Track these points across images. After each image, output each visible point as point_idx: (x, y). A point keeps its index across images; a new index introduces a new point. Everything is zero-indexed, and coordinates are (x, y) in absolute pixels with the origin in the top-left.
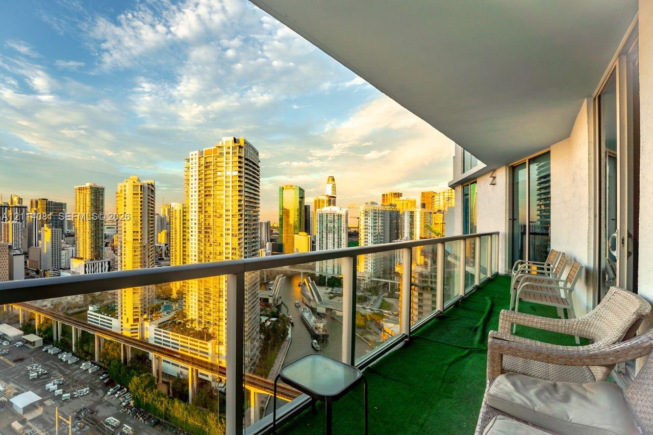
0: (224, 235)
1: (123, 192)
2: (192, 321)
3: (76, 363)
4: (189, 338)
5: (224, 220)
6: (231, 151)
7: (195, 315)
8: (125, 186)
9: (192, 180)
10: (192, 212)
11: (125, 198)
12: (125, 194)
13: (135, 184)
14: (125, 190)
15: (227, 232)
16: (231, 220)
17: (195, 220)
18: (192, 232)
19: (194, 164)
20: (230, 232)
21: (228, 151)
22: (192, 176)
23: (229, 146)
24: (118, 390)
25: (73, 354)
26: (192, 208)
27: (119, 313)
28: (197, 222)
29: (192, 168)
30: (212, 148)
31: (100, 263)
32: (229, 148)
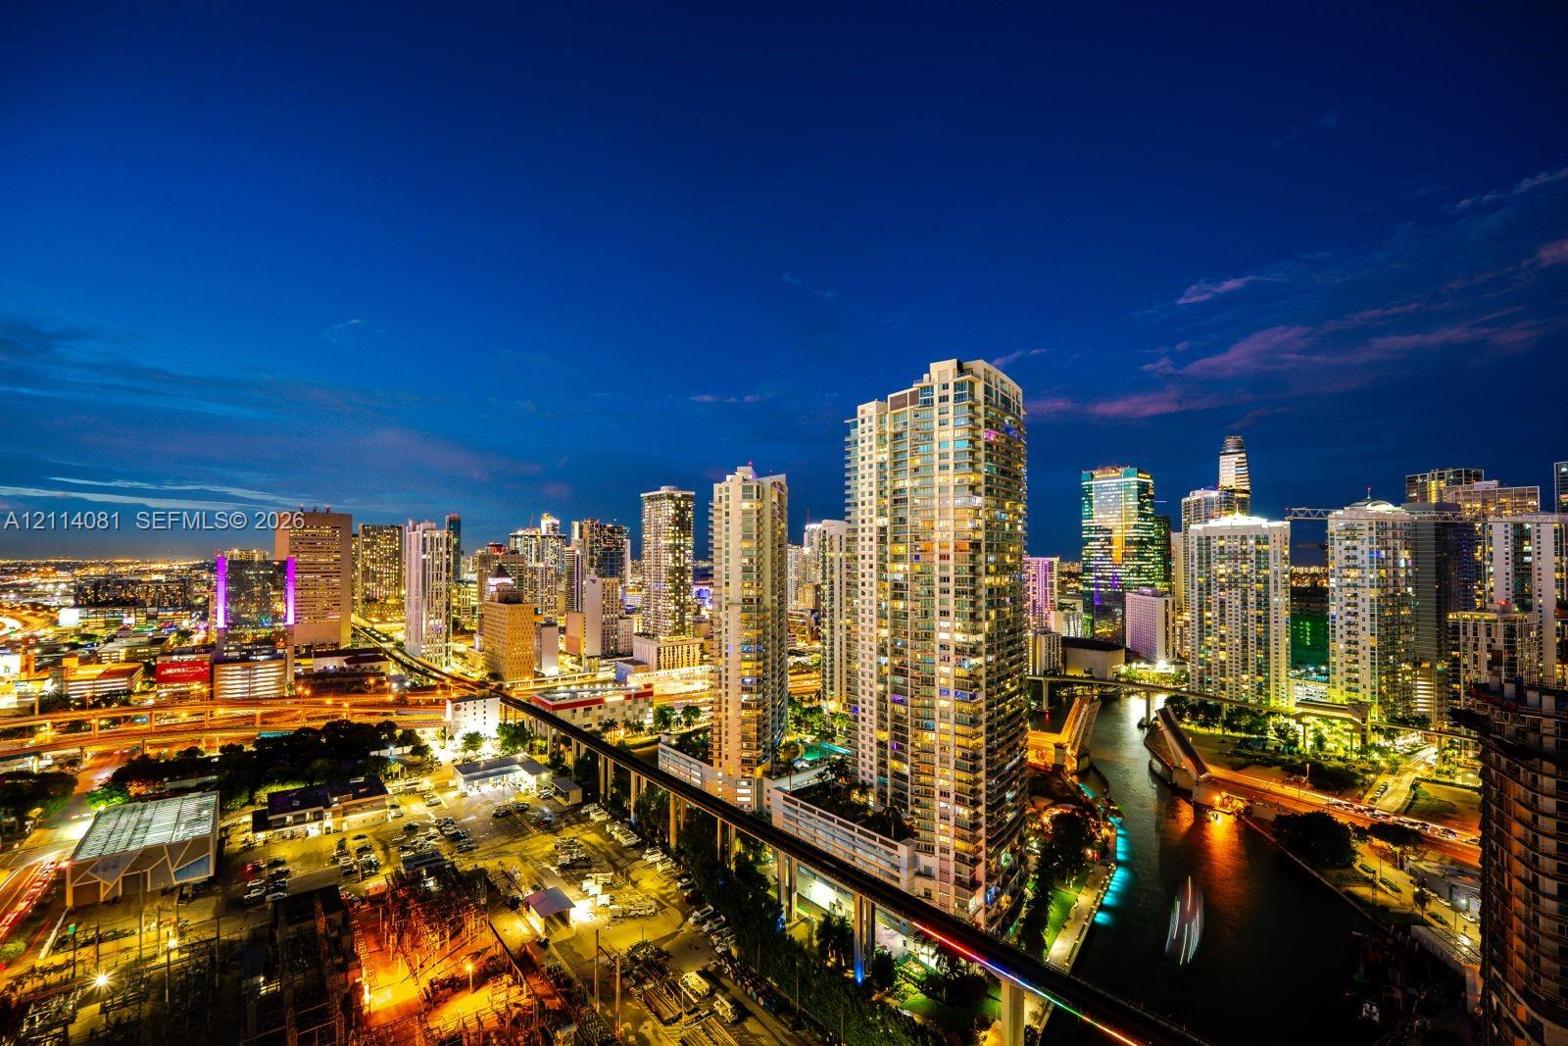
0: (937, 591)
1: (724, 501)
2: (864, 789)
3: (636, 846)
4: (857, 826)
5: (936, 558)
6: (951, 392)
7: (871, 777)
8: (727, 489)
9: (863, 467)
10: (863, 539)
11: (727, 514)
12: (727, 506)
13: (747, 484)
14: (727, 498)
15: (944, 585)
16: (952, 557)
17: (871, 557)
18: (863, 584)
19: (867, 430)
20: (951, 585)
21: (944, 393)
22: (863, 459)
23: (945, 382)
24: (708, 917)
25: (632, 827)
26: (863, 530)
27: (716, 754)
28: (874, 562)
29: (863, 442)
30: (908, 391)
31: (685, 648)
32: (946, 387)
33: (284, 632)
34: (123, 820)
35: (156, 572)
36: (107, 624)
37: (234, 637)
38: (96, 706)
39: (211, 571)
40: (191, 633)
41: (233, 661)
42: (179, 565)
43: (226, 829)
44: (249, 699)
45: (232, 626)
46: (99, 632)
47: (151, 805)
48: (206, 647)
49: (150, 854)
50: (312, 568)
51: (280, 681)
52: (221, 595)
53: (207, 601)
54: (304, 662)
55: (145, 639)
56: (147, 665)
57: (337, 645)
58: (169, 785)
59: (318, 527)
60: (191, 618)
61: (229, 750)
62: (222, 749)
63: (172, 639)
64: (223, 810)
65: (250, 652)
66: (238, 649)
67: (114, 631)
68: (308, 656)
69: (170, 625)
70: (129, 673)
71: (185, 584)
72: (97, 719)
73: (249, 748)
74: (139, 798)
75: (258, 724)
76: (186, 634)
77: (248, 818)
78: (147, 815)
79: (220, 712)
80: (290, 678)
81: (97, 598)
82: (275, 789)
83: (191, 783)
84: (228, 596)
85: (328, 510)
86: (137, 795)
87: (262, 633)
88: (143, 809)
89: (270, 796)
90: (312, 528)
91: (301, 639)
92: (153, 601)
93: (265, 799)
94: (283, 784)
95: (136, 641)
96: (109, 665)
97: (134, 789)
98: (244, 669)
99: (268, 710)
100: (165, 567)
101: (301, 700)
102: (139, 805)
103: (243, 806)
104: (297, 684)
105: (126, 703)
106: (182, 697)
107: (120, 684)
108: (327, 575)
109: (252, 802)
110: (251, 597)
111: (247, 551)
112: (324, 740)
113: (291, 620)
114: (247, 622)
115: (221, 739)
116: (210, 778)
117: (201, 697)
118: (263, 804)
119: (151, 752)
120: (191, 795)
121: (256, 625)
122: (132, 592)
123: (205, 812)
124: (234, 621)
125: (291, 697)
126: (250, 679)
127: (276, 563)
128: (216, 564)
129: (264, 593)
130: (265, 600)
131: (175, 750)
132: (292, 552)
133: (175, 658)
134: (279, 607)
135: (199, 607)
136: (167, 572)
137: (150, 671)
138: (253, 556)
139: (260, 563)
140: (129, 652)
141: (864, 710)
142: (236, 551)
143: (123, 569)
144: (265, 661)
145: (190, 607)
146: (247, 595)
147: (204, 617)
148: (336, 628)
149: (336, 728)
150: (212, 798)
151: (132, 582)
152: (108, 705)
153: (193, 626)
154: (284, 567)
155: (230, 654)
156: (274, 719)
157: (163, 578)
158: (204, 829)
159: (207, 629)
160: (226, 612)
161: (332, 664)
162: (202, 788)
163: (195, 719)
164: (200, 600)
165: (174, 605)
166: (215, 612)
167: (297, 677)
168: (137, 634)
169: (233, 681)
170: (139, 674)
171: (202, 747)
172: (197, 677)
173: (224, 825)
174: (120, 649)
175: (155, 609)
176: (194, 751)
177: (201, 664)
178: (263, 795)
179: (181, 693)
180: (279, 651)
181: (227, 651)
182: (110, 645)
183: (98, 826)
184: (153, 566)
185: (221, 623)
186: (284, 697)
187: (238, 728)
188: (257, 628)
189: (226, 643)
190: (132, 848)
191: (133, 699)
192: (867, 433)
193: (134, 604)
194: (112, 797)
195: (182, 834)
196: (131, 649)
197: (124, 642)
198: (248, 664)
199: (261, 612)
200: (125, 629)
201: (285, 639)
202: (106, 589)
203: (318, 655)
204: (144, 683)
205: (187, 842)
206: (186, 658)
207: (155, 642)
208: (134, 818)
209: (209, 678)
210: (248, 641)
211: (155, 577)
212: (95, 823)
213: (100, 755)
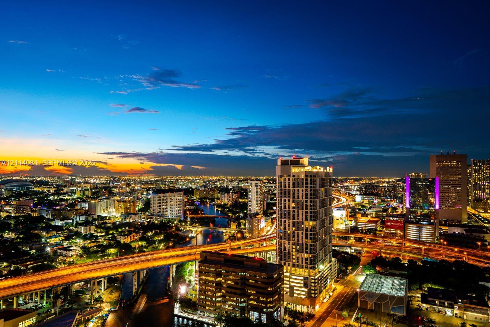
33: (434, 212)
34: (375, 280)
35: (384, 182)
36: (369, 202)
37: (413, 212)
38: (366, 233)
39: (404, 182)
40: (397, 209)
41: (412, 223)
42: (392, 180)
43: (410, 297)
44: (419, 241)
45: (411, 207)
46: (367, 205)
47: (383, 277)
48: (402, 215)
49: (383, 297)
50: (447, 182)
51: (433, 235)
52: (407, 193)
53: (402, 195)
54: (443, 228)
55: (381, 209)
56: (382, 220)
57: (460, 221)
58: (390, 271)
59: (450, 162)
60: (397, 202)
61: (412, 262)
62: (409, 261)
63: (390, 210)
64: (409, 288)
65: (419, 220)
66: (415, 217)
67: (371, 205)
68: (445, 225)
69: (389, 204)
70: (376, 222)
71: (394, 187)
72: (367, 238)
73: (419, 263)
74: (379, 272)
75: (423, 253)
76: (395, 209)
77: (419, 295)
78: (382, 280)
79: (408, 244)
80: (437, 235)
81: (366, 192)
82: (430, 286)
83: (397, 272)
84: (411, 194)
85: (455, 153)
86: (379, 271)
87: (425, 212)
88: (381, 278)
89: (429, 288)
90: (446, 162)
91: (443, 217)
92: (383, 194)
93: (426, 289)
94: (434, 285)
95: (378, 209)
96: (369, 218)
97: (378, 269)
98: (417, 227)
99: (427, 247)
100: (387, 180)
101: (442, 246)
102: (380, 276)
103: (417, 289)
104: (441, 239)
105: (375, 234)
106: (394, 235)
107: (372, 226)
108: (454, 186)
109: (421, 289)
110: (419, 195)
111: (418, 174)
112: (454, 269)
113: (437, 207)
114: (418, 206)
115: (408, 256)
116: (404, 272)
117: (400, 236)
118: (426, 291)
119: (383, 255)
120: (397, 277)
121: (422, 207)
122: (377, 190)
123: (402, 287)
124: (413, 205)
125: (437, 244)
126: (420, 232)
127: (430, 179)
128: (405, 180)
129: (425, 193)
130: (426, 198)
131: (392, 256)
132: (437, 174)
133: (391, 218)
134: (432, 200)
135: (399, 198)
136: (388, 183)
137: (383, 222)
138: (420, 176)
139: (423, 179)
140: (376, 214)
142: (413, 174)
143: (374, 181)
144: (426, 225)
145: (396, 198)
146: (418, 194)
147: (401, 202)
148: (460, 212)
149: (460, 264)
150: (404, 282)
151: (377, 186)
152: (370, 234)
153: (397, 206)
154: (433, 182)
155: (411, 220)
156: (430, 253)
157: (387, 185)
158: (402, 294)
159: (402, 207)
160: (410, 200)
161: (457, 231)
162: (402, 276)
163: (398, 245)
164: (399, 195)
165: (390, 196)
166: (406, 200)
167: (440, 234)
168: (379, 207)
169: (413, 232)
170: (379, 223)
171: (401, 258)
172: (399, 228)
173: (410, 295)
174: (372, 212)
175: (384, 198)
176: (397, 259)
177: (400, 222)
178: (425, 287)
179: (393, 233)
180: (432, 221)
181: (411, 218)
182: (370, 210)
183: (367, 279)
184: (383, 180)
185: (408, 206)
186: (434, 243)
187: (415, 254)
188: (422, 209)
189: (410, 214)
190: (377, 292)
191: (377, 232)
193: (377, 195)
194: (371, 270)
195: (393, 293)
196: (377, 212)
197: (374, 210)
198: (419, 225)
199: (424, 202)
200: (375, 205)
201: (435, 215)
202: (369, 189)
203: (450, 226)
204: (381, 227)
205: (396, 297)
206: (395, 219)
207: (385, 211)
208: (378, 280)
209: (404, 229)
210: (419, 215)
211: (384, 185)
212: (366, 278)
213: (367, 252)
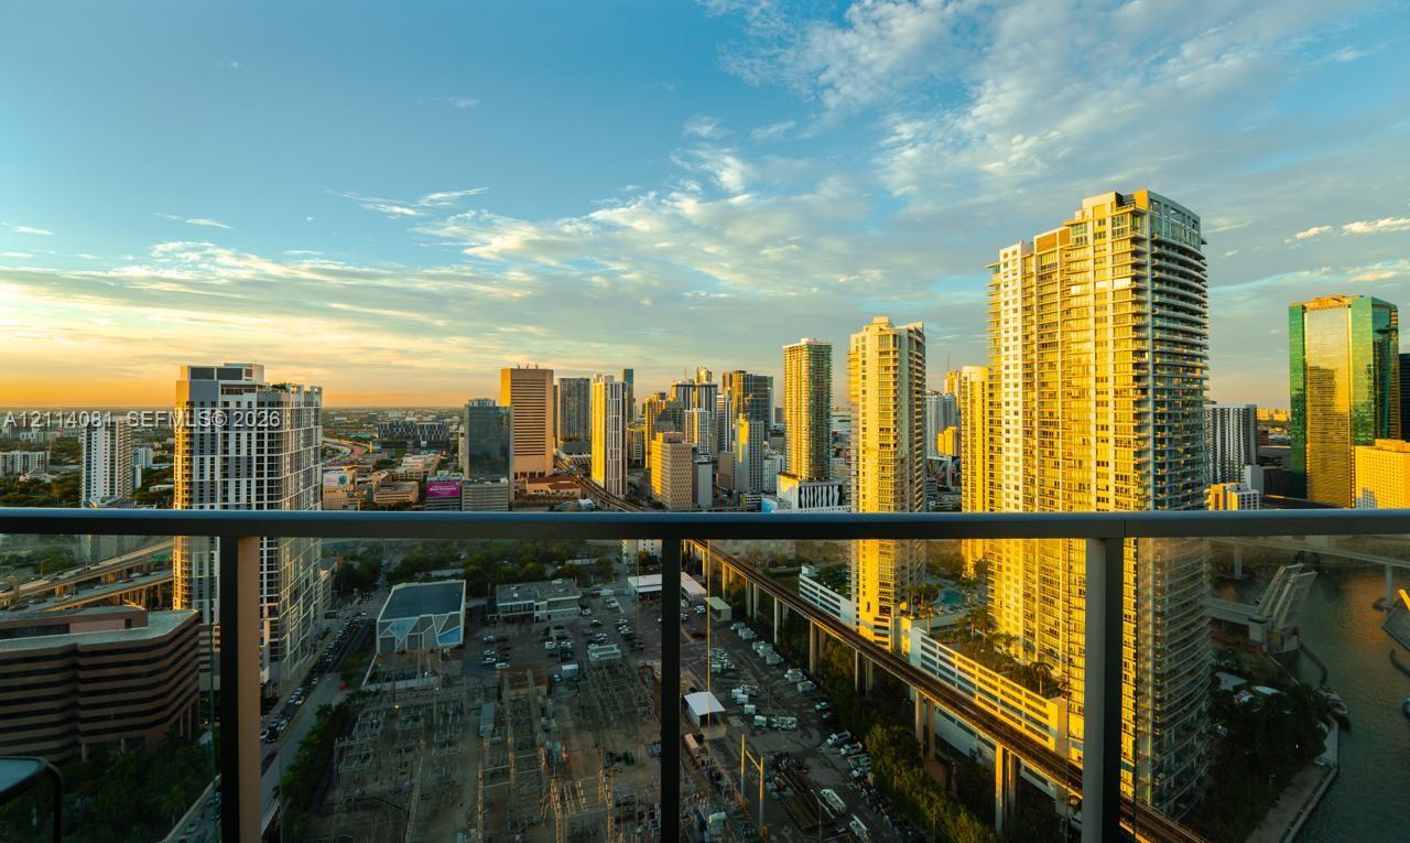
0: (1093, 440)
1: (861, 351)
2: (1009, 640)
3: (779, 666)
4: (1000, 677)
5: (1092, 405)
6: (1108, 227)
7: (1017, 628)
8: (864, 339)
9: (1007, 312)
10: (1008, 386)
11: (864, 363)
12: (864, 356)
13: (882, 333)
14: (864, 347)
15: (1101, 434)
16: (1111, 405)
17: (1016, 404)
18: (1008, 432)
20: (1110, 434)
21: (1099, 229)
22: (1007, 303)
23: (1101, 217)
24: (846, 741)
25: (775, 648)
26: (1008, 376)
28: (1020, 409)
29: (1006, 286)
30: (1057, 231)
31: (825, 488)
32: (1102, 222)
57: (543, 473)
141: (1008, 560)
161: (540, 488)
170: (416, 490)
192: (1011, 277)
